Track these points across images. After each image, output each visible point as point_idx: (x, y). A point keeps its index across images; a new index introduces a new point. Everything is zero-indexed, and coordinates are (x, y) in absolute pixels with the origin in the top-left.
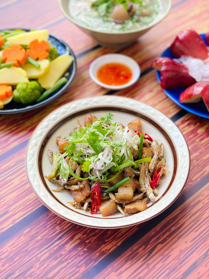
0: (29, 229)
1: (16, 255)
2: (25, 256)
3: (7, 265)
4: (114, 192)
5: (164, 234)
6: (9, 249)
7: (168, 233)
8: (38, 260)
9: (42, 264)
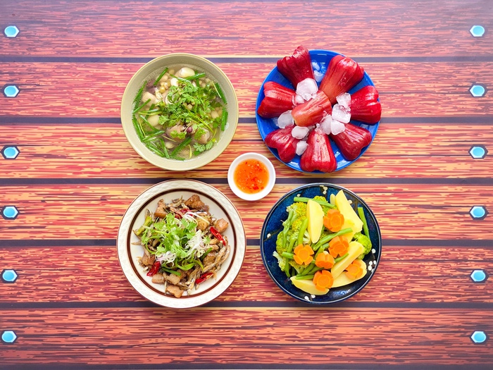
0: (48, 249)
1: (31, 260)
2: (35, 265)
3: (21, 263)
4: (168, 274)
5: (120, 316)
6: (29, 254)
7: (123, 317)
8: (40, 273)
9: (41, 277)
